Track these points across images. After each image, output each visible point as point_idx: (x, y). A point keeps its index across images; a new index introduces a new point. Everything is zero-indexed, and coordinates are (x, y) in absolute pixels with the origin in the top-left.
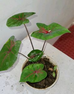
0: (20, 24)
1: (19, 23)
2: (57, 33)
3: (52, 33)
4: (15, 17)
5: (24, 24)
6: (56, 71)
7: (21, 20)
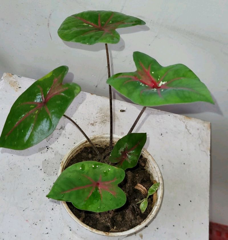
0: (93, 39)
1: (91, 37)
2: (177, 94)
3: (165, 90)
4: (87, 16)
5: (106, 45)
6: (154, 197)
7: (100, 29)
